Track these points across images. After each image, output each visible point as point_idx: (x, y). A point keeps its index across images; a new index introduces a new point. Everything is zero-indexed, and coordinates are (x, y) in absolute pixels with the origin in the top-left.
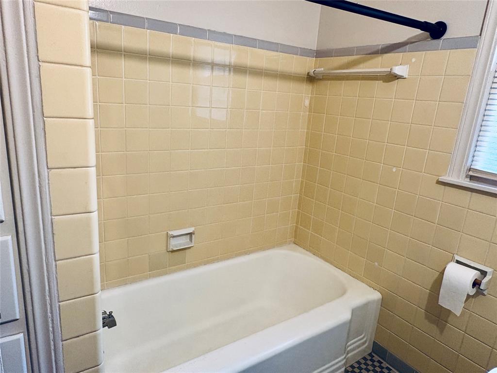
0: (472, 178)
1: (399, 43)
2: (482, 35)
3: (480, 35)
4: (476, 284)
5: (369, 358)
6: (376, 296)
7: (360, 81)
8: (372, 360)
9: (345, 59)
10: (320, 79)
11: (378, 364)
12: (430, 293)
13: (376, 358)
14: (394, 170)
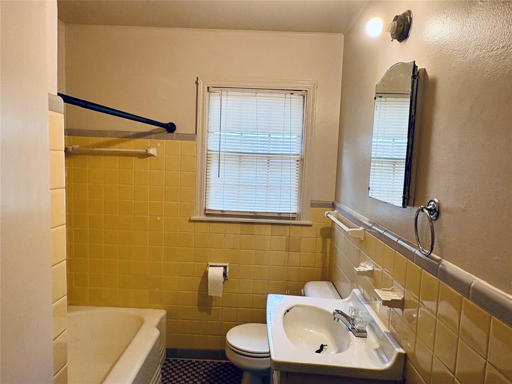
0: (207, 215)
1: (145, 133)
2: (198, 133)
3: (196, 133)
4: (225, 274)
5: (167, 362)
6: (162, 313)
7: (118, 157)
8: (170, 362)
9: (101, 140)
10: (77, 154)
11: (175, 362)
12: (198, 294)
13: (171, 359)
14: (159, 218)
